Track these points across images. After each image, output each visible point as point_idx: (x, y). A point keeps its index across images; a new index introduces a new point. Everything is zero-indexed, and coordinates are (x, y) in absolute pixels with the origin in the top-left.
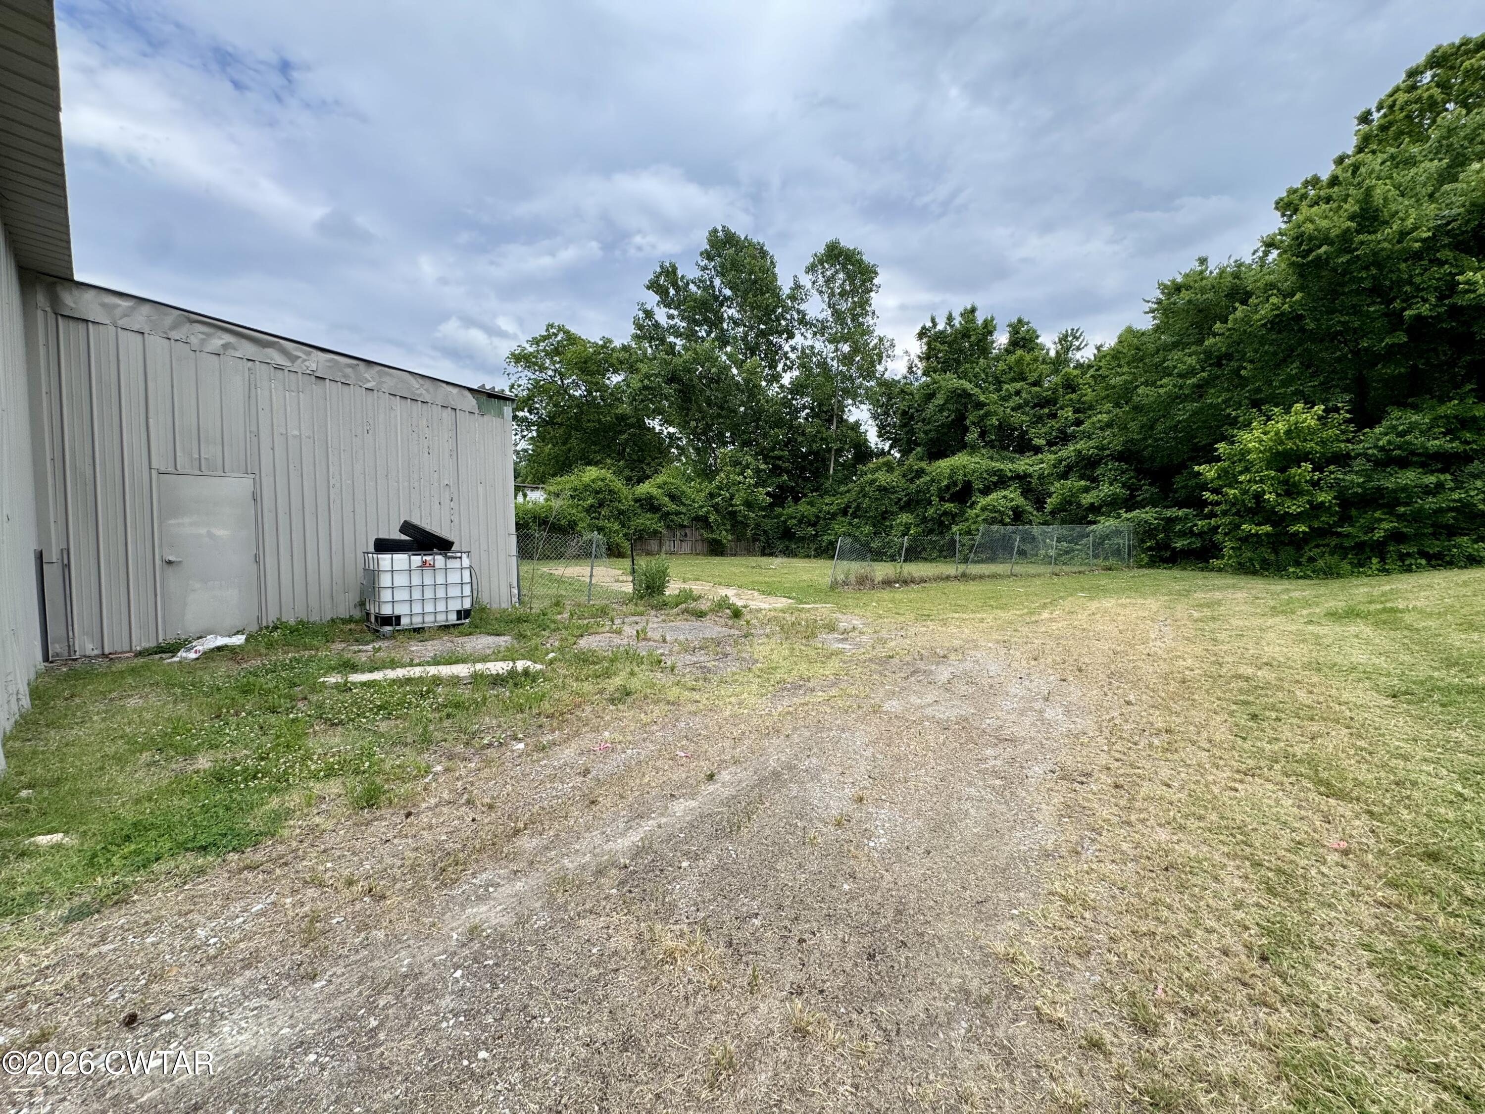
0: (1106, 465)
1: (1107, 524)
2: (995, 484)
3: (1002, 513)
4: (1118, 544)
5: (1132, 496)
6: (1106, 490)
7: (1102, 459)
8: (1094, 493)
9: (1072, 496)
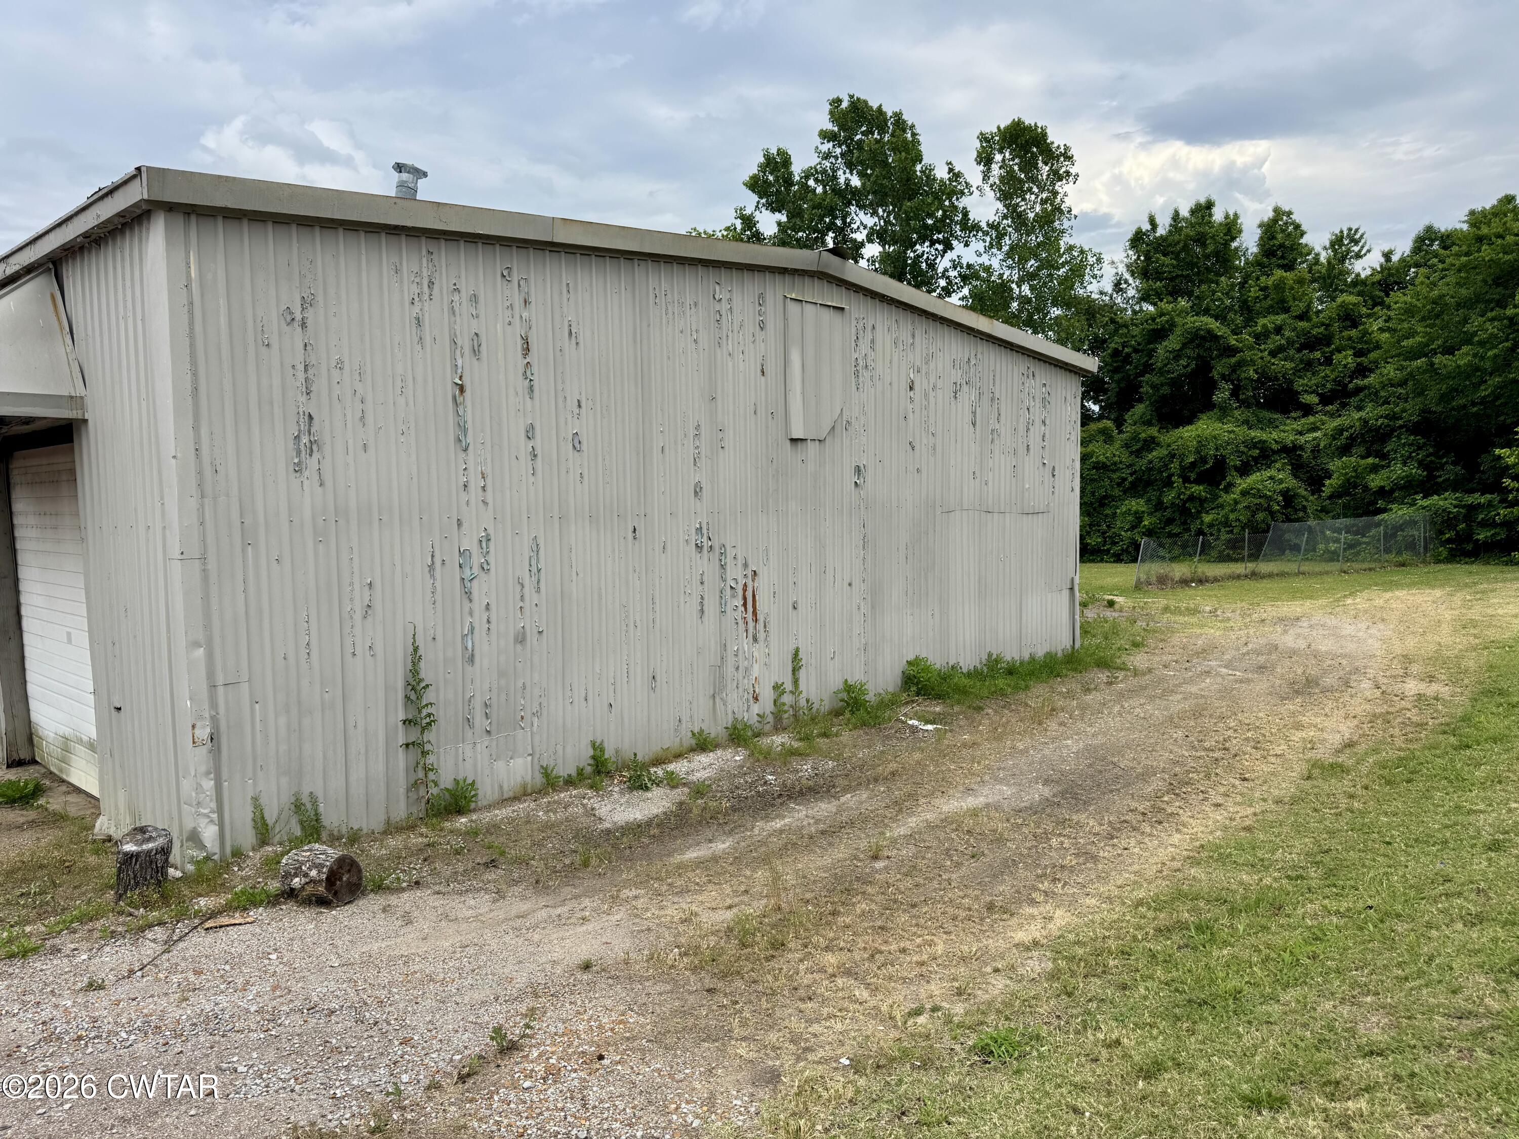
0: (1399, 438)
1: (1400, 513)
2: (1256, 459)
3: (1269, 499)
4: (1413, 536)
5: (1431, 477)
6: (1398, 471)
7: (1393, 430)
8: (1384, 473)
9: (1357, 477)
